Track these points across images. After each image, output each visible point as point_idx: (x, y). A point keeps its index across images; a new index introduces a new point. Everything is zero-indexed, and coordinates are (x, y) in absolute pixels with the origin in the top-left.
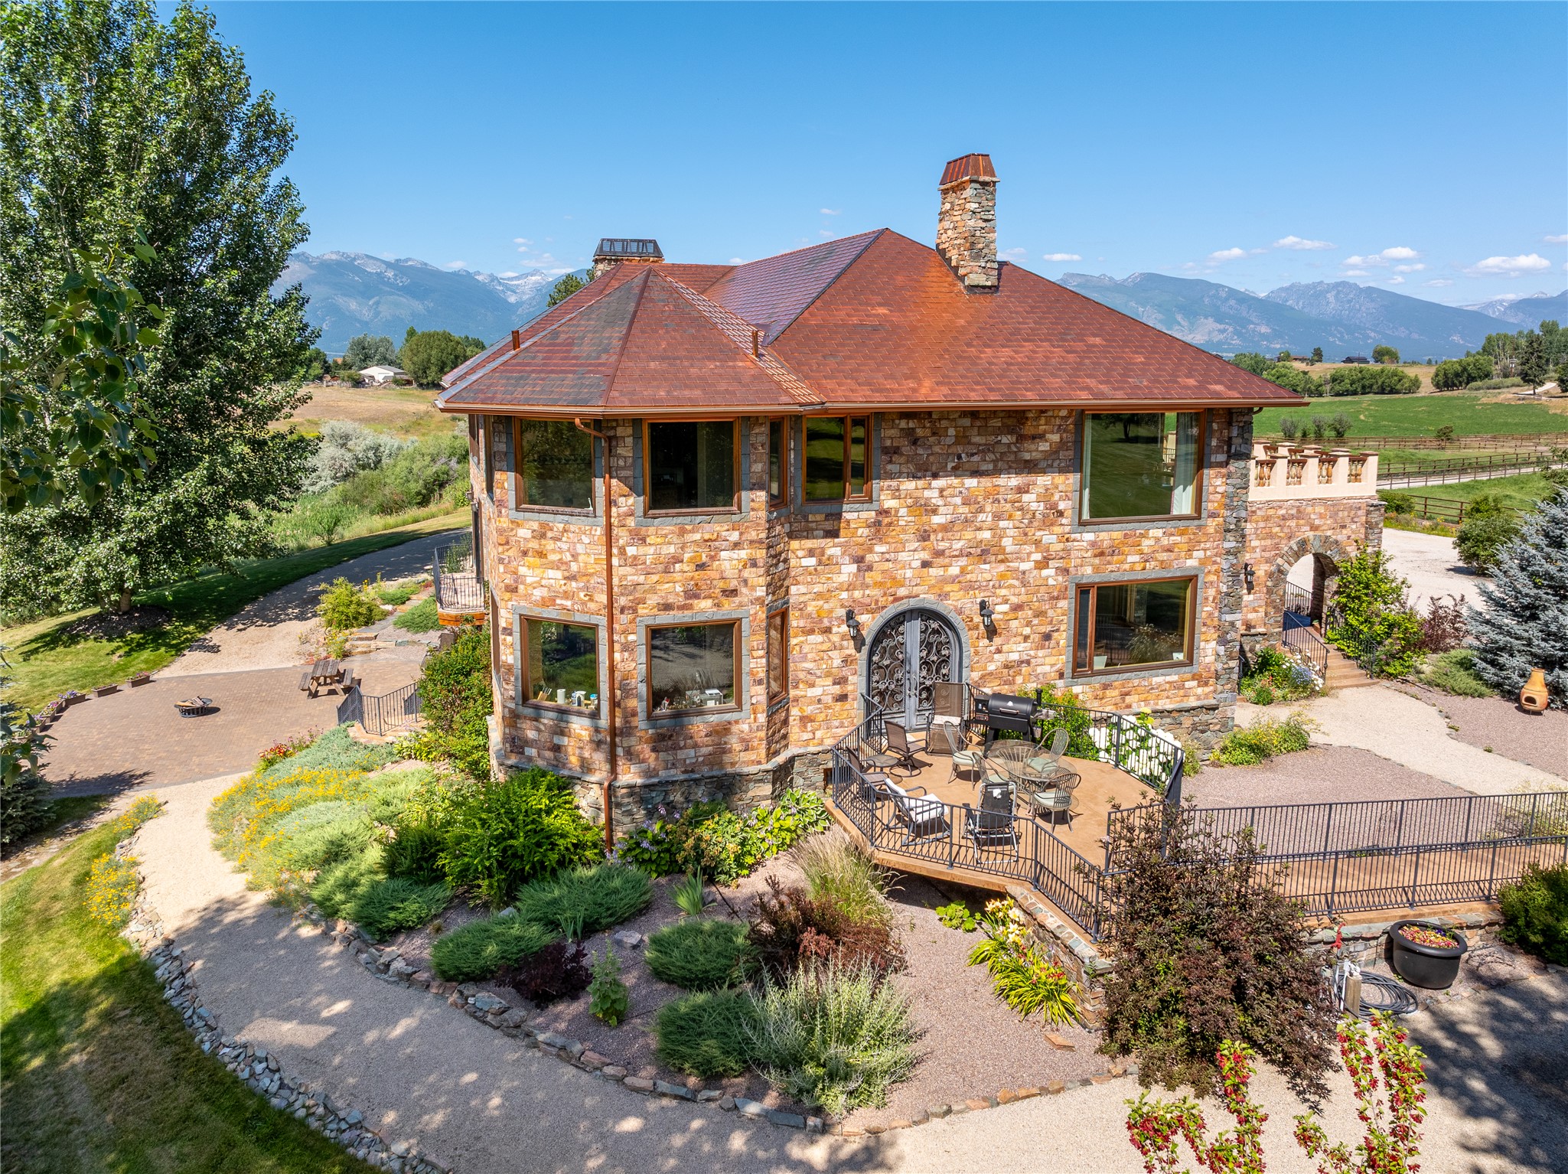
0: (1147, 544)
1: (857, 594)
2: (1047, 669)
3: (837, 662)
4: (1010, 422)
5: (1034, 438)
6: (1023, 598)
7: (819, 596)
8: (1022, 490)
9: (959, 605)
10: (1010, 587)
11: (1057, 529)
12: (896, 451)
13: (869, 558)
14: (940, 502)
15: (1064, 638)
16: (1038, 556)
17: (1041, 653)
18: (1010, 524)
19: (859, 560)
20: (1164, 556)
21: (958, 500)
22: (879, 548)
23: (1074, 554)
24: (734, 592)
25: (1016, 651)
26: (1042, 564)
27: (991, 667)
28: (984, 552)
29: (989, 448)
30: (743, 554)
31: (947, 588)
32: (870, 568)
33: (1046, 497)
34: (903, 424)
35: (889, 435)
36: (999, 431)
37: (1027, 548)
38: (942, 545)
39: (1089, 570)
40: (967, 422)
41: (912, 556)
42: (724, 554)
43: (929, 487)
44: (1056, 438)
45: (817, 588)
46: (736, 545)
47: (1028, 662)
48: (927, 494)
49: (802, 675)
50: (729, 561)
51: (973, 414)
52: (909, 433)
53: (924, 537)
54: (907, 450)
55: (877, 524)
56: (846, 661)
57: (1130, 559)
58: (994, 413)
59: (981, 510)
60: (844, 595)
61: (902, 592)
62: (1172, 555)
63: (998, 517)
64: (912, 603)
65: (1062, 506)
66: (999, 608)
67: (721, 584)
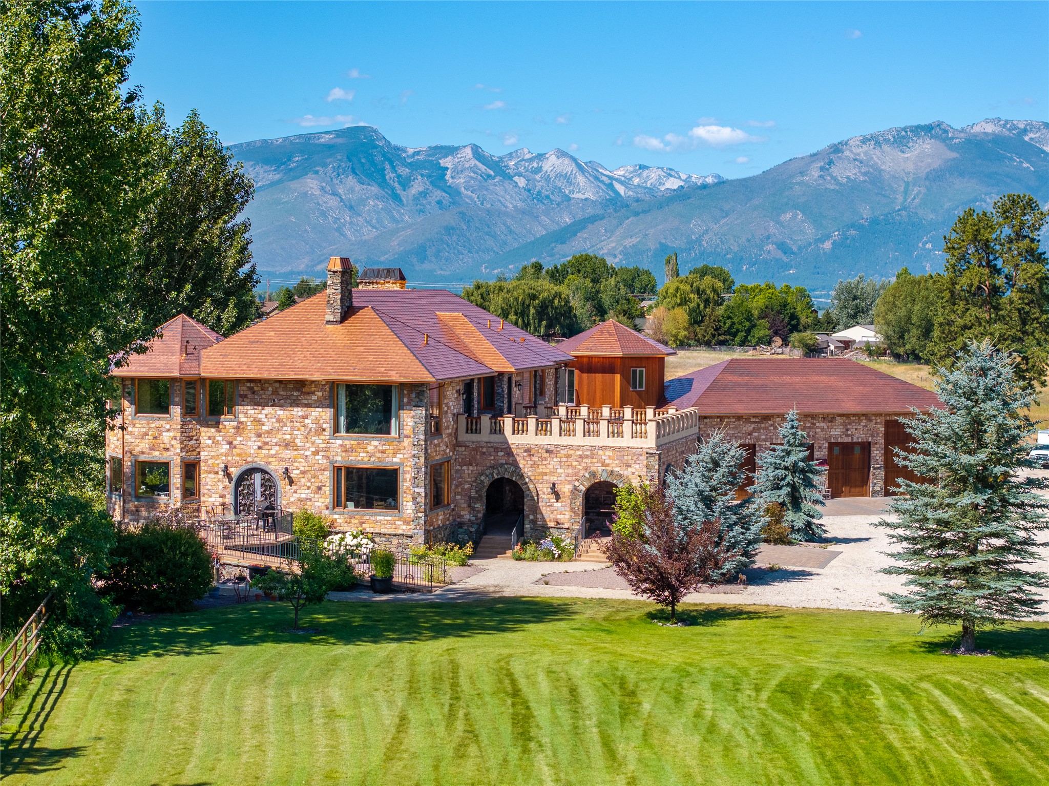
0: (370, 448)
1: (229, 458)
2: (320, 504)
3: (221, 488)
4: (298, 386)
5: (308, 393)
6: (307, 468)
7: (212, 457)
8: (304, 417)
9: (276, 469)
10: (300, 462)
11: (322, 437)
12: (246, 396)
13: (234, 442)
14: (266, 420)
15: (328, 490)
16: (313, 449)
17: (317, 496)
18: (298, 433)
19: (230, 443)
20: (379, 455)
21: (274, 420)
22: (239, 439)
23: (331, 450)
24: (168, 450)
25: (304, 494)
26: (316, 453)
27: (292, 499)
28: (287, 445)
29: (288, 397)
30: (171, 434)
31: (270, 460)
32: (235, 447)
33: (317, 420)
34: (248, 385)
35: (242, 389)
36: (292, 390)
37: (308, 445)
38: (267, 440)
39: (339, 458)
40: (277, 385)
41: (253, 444)
42: (164, 434)
43: (261, 413)
44: (320, 394)
45: (213, 454)
46: (168, 430)
47: (310, 500)
48: (260, 416)
49: (206, 491)
50: (166, 436)
51: (280, 381)
52: (251, 389)
53: (259, 436)
54: (250, 396)
55: (238, 428)
56: (224, 487)
57: (361, 455)
58: (289, 381)
59: (285, 425)
60: (224, 458)
61: (249, 459)
62: (385, 455)
63: (293, 428)
64: (254, 465)
65: (324, 426)
66: (295, 472)
67: (162, 446)
